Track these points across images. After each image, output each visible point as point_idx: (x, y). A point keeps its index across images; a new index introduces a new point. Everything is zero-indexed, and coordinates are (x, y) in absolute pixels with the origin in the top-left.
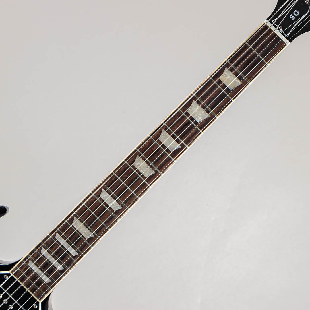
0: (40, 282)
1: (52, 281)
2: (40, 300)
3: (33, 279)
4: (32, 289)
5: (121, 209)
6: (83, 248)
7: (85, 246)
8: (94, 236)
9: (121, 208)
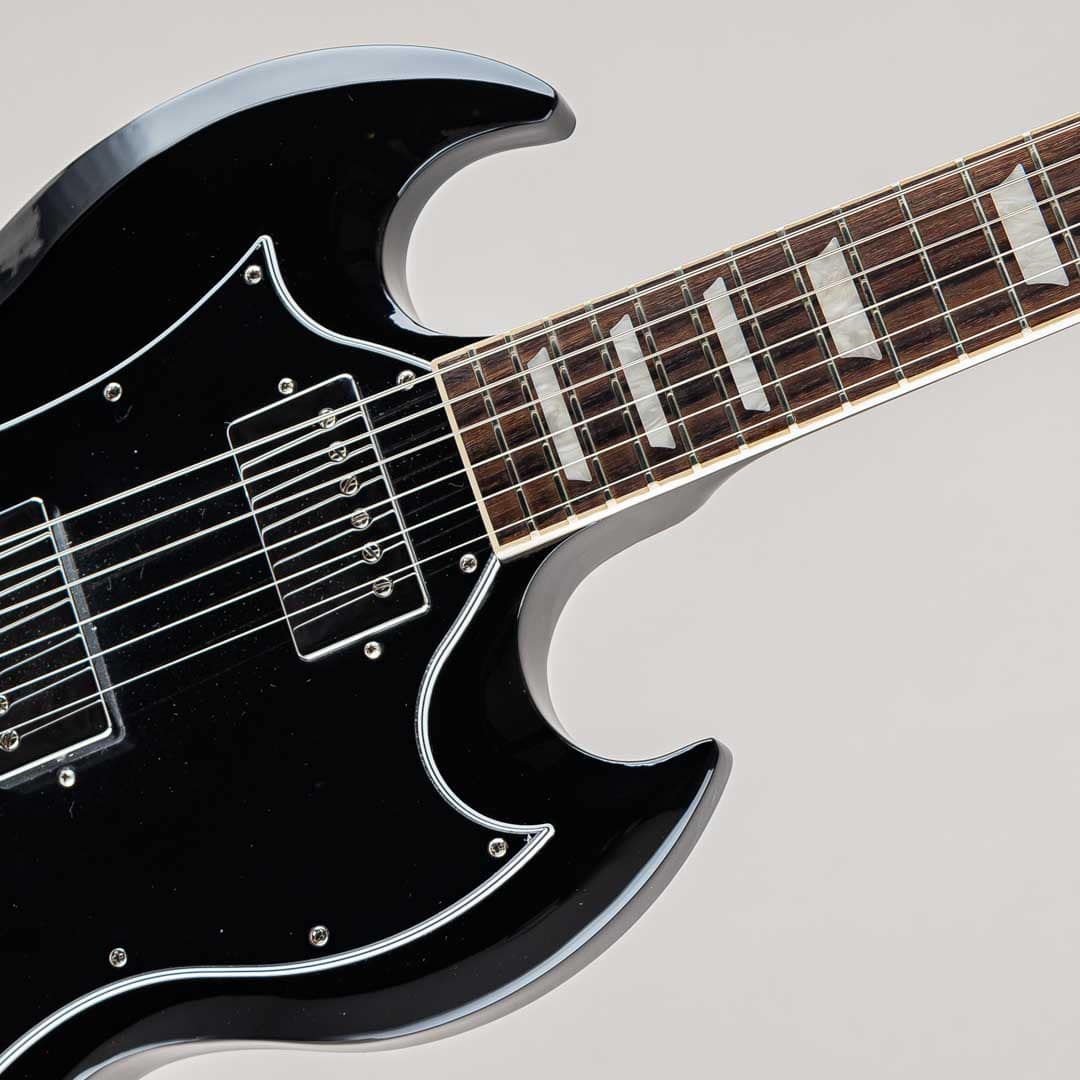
0: (540, 460)
1: (594, 478)
2: (503, 538)
3: (514, 436)
4: (493, 479)
5: (1063, 287)
6: (808, 390)
7: (818, 384)
8: (879, 357)
9: (1065, 282)
